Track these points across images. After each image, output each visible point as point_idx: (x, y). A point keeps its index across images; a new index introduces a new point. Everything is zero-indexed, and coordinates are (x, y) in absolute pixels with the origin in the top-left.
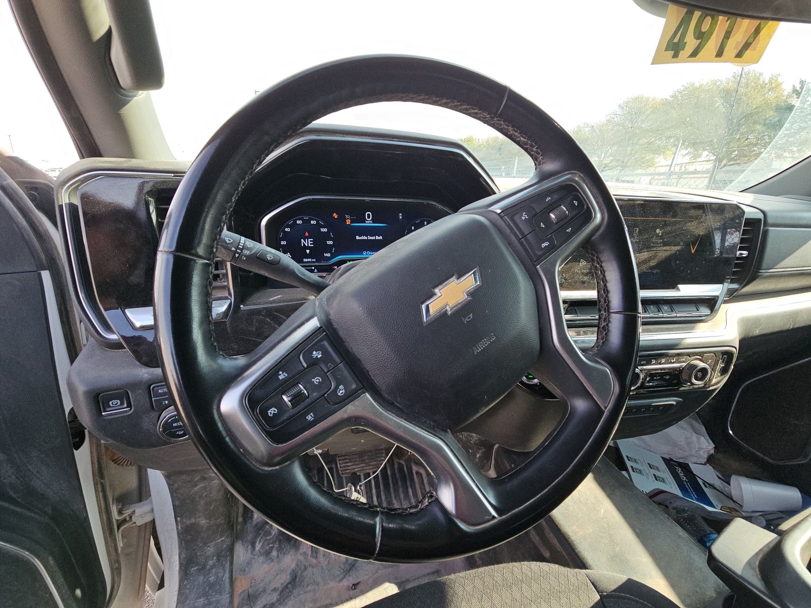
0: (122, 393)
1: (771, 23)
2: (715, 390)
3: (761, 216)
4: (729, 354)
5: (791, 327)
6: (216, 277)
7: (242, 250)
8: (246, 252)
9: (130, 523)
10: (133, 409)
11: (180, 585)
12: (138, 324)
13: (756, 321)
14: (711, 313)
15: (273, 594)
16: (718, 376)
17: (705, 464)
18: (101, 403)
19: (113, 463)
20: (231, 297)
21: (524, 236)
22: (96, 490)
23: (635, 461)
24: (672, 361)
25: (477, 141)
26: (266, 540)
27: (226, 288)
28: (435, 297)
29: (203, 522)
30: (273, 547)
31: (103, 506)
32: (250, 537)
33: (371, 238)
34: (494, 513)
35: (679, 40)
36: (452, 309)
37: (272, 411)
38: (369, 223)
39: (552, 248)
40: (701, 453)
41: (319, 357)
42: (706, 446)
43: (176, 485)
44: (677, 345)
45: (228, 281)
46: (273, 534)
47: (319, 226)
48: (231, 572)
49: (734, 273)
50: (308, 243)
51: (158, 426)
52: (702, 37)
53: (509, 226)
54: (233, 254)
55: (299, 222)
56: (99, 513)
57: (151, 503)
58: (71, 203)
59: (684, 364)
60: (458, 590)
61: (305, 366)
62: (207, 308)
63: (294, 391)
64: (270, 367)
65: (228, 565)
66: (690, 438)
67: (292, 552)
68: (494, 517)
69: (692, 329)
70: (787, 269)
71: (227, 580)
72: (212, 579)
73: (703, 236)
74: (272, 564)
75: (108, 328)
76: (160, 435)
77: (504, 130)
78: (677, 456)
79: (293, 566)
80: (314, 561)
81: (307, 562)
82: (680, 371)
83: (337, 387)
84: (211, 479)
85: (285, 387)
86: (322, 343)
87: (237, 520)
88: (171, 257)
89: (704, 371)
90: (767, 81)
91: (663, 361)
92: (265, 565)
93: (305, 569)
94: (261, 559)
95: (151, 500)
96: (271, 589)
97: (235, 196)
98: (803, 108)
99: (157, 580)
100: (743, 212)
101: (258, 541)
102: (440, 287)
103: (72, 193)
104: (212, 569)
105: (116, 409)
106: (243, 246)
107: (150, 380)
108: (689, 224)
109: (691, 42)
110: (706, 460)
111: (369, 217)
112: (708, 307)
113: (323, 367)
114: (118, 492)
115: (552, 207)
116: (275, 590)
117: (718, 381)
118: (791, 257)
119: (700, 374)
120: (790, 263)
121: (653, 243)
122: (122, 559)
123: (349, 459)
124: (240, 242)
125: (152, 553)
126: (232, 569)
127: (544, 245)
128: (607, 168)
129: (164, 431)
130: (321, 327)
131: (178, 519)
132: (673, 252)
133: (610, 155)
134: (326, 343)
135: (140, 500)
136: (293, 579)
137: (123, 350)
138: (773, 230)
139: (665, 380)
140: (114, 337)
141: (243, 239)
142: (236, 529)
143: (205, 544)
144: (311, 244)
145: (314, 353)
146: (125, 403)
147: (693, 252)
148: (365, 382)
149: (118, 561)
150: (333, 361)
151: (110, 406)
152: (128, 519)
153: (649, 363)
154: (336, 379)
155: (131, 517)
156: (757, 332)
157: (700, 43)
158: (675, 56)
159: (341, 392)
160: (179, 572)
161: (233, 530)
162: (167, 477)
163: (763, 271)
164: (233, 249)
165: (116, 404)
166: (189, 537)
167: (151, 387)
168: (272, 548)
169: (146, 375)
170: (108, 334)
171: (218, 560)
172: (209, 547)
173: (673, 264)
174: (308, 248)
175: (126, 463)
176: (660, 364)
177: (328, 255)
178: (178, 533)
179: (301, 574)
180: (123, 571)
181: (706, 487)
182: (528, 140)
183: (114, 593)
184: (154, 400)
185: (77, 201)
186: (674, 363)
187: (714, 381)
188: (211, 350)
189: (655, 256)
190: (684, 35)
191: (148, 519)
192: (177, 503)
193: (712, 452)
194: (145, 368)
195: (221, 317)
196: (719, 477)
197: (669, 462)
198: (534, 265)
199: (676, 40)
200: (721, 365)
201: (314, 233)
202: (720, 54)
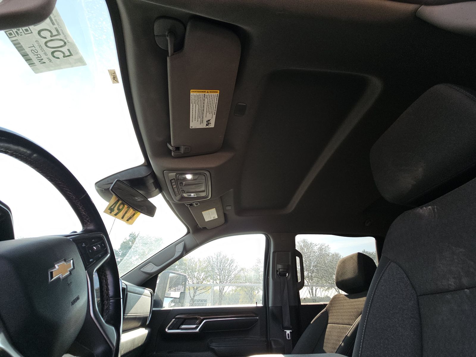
1: (139, 213)
3: (126, 287)
21: (82, 254)
28: (55, 269)
39: (93, 263)
70: (132, 314)
77: (77, 206)
120: (133, 311)
127: (90, 260)
138: (129, 294)
157: (118, 212)
158: (111, 213)
163: (125, 315)
182: (87, 214)
190: (115, 207)
199: (112, 208)
202: (123, 218)
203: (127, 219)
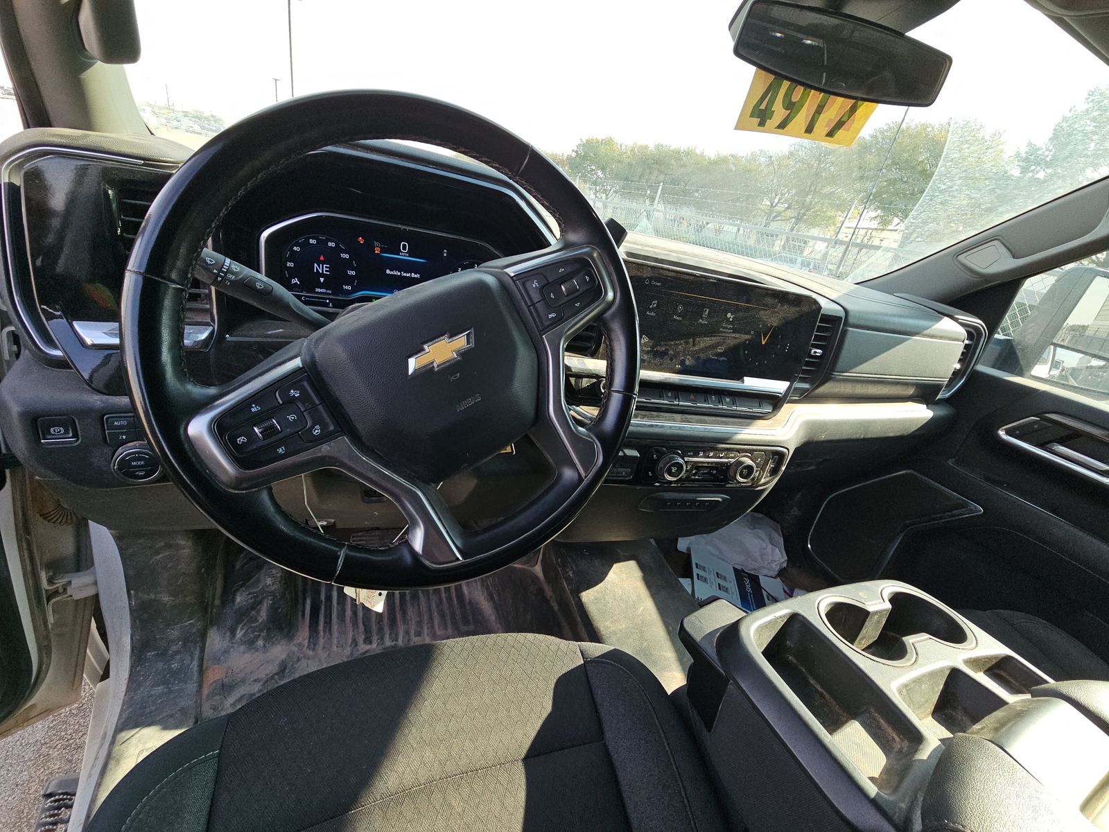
0: (67, 419)
2: (764, 490)
3: (842, 314)
4: (781, 456)
5: (862, 437)
6: (194, 297)
7: (226, 273)
8: (231, 276)
9: (64, 596)
10: (80, 441)
11: (131, 671)
12: (89, 341)
13: (822, 425)
14: (774, 410)
15: (253, 685)
16: (767, 477)
17: (775, 578)
18: (39, 430)
19: (41, 519)
20: (215, 324)
21: (533, 304)
22: (20, 547)
23: (704, 569)
24: (721, 455)
25: (619, 146)
26: (251, 627)
27: (210, 311)
28: (424, 352)
29: (166, 598)
30: (259, 635)
31: (29, 568)
32: (229, 623)
33: (405, 274)
34: (458, 556)
35: (766, 108)
36: (438, 366)
37: (241, 440)
38: (404, 255)
39: (559, 321)
40: (773, 566)
41: (296, 395)
42: (778, 557)
43: (130, 551)
44: (727, 439)
45: (211, 304)
46: (260, 621)
47: (337, 250)
48: (201, 660)
49: (804, 372)
50: (324, 269)
51: (113, 461)
52: (791, 107)
53: (520, 291)
54: (214, 277)
55: (312, 241)
56: (24, 576)
57: (95, 574)
58: (11, 183)
59: (733, 460)
60: (446, 650)
61: (281, 402)
62: (178, 335)
63: (266, 424)
64: (243, 398)
65: (197, 652)
66: (766, 549)
67: (284, 642)
68: (458, 559)
69: (748, 425)
70: (863, 375)
71: (196, 668)
72: (175, 666)
73: (775, 327)
74: (257, 653)
75: (50, 341)
76: (115, 475)
78: (750, 567)
79: (283, 656)
80: (311, 653)
81: (301, 653)
82: (727, 466)
83: (313, 427)
84: (178, 547)
85: (258, 419)
86: (302, 383)
87: (213, 603)
88: (140, 278)
89: (750, 468)
90: (987, 138)
91: (711, 454)
92: (246, 655)
93: (299, 660)
94: (242, 648)
95: (94, 569)
96: (252, 680)
97: (215, 221)
98: (934, 196)
99: (99, 669)
100: (820, 308)
101: (239, 628)
102: (430, 343)
103: (13, 171)
104: (176, 655)
105: (58, 437)
106: (227, 270)
107: (103, 408)
108: (762, 312)
109: (779, 112)
110: (776, 573)
111: (405, 248)
112: (772, 404)
113: (300, 406)
114: (48, 557)
115: (565, 279)
116: (256, 681)
117: (767, 483)
118: (868, 363)
119: (745, 471)
120: (867, 369)
121: (723, 328)
122: (52, 636)
123: (366, 541)
124: (224, 264)
125: (93, 638)
126: (203, 657)
127: (551, 316)
128: (779, 218)
129: (120, 469)
130: (303, 368)
131: (132, 592)
132: (743, 340)
133: (786, 201)
134: (305, 384)
135: (78, 569)
136: (281, 671)
137: (68, 370)
138: (853, 331)
139: (712, 474)
140: (58, 353)
141: (228, 261)
142: (211, 612)
143: (168, 626)
144: (326, 271)
145: (292, 391)
146: (71, 432)
147: (763, 343)
148: (344, 425)
149: (47, 637)
150: (312, 403)
151: (50, 434)
152: (61, 590)
153: (696, 455)
154: (312, 418)
155: (65, 590)
156: (823, 437)
157: (789, 114)
158: (762, 124)
159: (317, 431)
160: (131, 657)
161: (206, 612)
162: (118, 539)
163: (836, 373)
164: (215, 271)
165: (58, 432)
166: (146, 616)
167: (105, 418)
168: (257, 637)
169: (99, 403)
170: (48, 348)
171: (184, 645)
172: (173, 629)
173: (741, 353)
174: (323, 275)
175: (59, 521)
176: (708, 457)
177: (348, 288)
178: (130, 609)
179: (292, 666)
180: (54, 650)
181: (769, 600)
183: (42, 675)
184: (108, 433)
185: (18, 181)
186: (721, 458)
187: (763, 481)
188: (181, 374)
189: (724, 342)
190: (771, 102)
191: (90, 592)
192: (131, 573)
193: (785, 565)
194: (97, 395)
195: (200, 346)
196: (785, 591)
197: (739, 574)
198: (540, 334)
199: (763, 107)
200: (770, 465)
201: (332, 257)
202: (809, 130)
203: (827, 130)
